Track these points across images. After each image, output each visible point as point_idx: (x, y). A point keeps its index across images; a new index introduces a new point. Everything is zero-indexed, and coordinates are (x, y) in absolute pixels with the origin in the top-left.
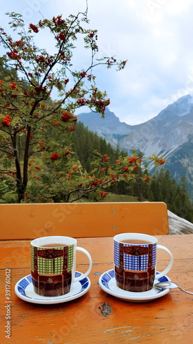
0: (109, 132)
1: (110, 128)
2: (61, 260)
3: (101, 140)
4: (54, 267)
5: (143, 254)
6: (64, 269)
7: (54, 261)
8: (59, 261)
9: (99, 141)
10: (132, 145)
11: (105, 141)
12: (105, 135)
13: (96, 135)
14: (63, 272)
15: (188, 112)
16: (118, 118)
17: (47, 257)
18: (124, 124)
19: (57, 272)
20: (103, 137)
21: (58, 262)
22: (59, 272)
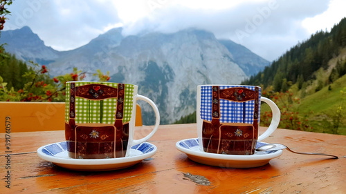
0: (31, 55)
1: (32, 51)
2: (113, 102)
3: (21, 63)
4: (102, 113)
5: (248, 99)
6: (117, 117)
7: (102, 103)
8: (111, 104)
9: (18, 64)
10: (59, 72)
11: (25, 65)
12: (26, 59)
13: (14, 57)
14: (116, 122)
15: (119, 44)
16: (43, 42)
17: (91, 96)
18: (50, 48)
19: (107, 121)
20: (24, 61)
21: (108, 106)
22: (109, 121)
